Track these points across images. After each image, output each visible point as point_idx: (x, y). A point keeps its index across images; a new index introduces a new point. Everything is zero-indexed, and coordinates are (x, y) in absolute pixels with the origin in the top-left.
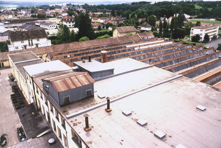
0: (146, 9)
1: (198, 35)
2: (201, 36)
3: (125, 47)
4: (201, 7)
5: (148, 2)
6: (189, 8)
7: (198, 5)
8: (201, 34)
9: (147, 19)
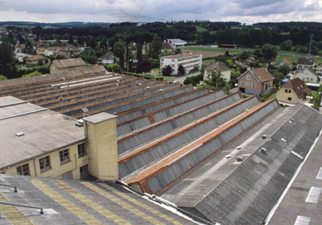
0: (128, 33)
1: (169, 66)
2: (173, 68)
3: (50, 86)
4: (205, 30)
5: (133, 23)
6: (187, 31)
7: (202, 27)
8: (173, 66)
9: (113, 48)
